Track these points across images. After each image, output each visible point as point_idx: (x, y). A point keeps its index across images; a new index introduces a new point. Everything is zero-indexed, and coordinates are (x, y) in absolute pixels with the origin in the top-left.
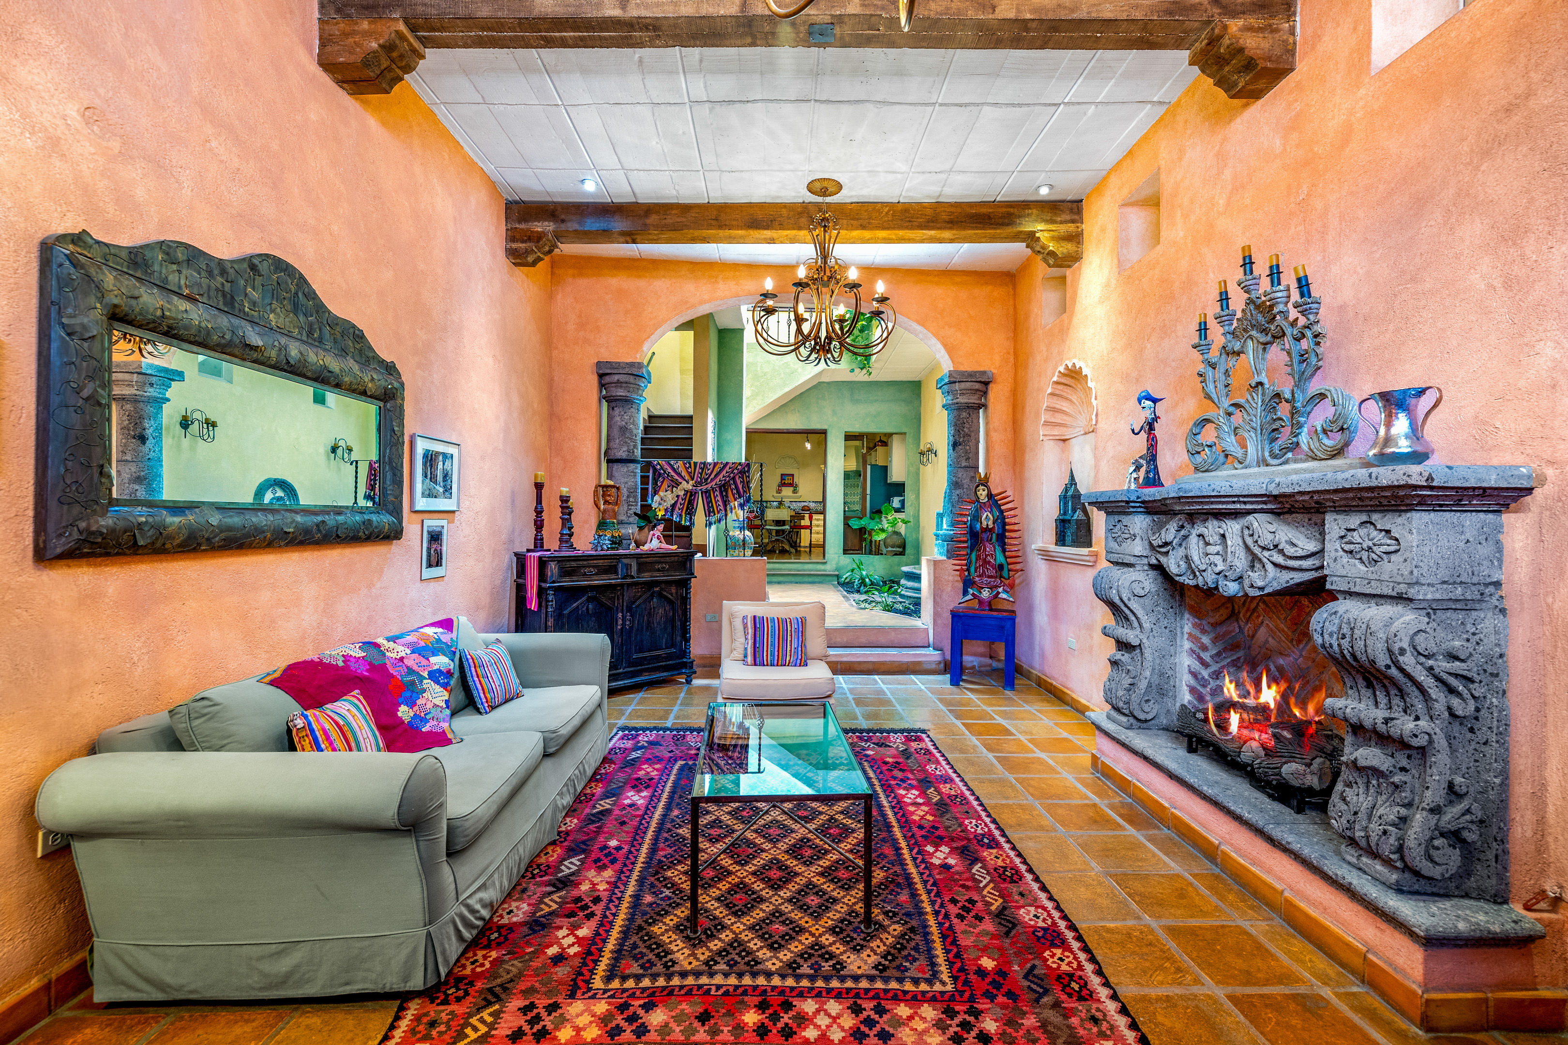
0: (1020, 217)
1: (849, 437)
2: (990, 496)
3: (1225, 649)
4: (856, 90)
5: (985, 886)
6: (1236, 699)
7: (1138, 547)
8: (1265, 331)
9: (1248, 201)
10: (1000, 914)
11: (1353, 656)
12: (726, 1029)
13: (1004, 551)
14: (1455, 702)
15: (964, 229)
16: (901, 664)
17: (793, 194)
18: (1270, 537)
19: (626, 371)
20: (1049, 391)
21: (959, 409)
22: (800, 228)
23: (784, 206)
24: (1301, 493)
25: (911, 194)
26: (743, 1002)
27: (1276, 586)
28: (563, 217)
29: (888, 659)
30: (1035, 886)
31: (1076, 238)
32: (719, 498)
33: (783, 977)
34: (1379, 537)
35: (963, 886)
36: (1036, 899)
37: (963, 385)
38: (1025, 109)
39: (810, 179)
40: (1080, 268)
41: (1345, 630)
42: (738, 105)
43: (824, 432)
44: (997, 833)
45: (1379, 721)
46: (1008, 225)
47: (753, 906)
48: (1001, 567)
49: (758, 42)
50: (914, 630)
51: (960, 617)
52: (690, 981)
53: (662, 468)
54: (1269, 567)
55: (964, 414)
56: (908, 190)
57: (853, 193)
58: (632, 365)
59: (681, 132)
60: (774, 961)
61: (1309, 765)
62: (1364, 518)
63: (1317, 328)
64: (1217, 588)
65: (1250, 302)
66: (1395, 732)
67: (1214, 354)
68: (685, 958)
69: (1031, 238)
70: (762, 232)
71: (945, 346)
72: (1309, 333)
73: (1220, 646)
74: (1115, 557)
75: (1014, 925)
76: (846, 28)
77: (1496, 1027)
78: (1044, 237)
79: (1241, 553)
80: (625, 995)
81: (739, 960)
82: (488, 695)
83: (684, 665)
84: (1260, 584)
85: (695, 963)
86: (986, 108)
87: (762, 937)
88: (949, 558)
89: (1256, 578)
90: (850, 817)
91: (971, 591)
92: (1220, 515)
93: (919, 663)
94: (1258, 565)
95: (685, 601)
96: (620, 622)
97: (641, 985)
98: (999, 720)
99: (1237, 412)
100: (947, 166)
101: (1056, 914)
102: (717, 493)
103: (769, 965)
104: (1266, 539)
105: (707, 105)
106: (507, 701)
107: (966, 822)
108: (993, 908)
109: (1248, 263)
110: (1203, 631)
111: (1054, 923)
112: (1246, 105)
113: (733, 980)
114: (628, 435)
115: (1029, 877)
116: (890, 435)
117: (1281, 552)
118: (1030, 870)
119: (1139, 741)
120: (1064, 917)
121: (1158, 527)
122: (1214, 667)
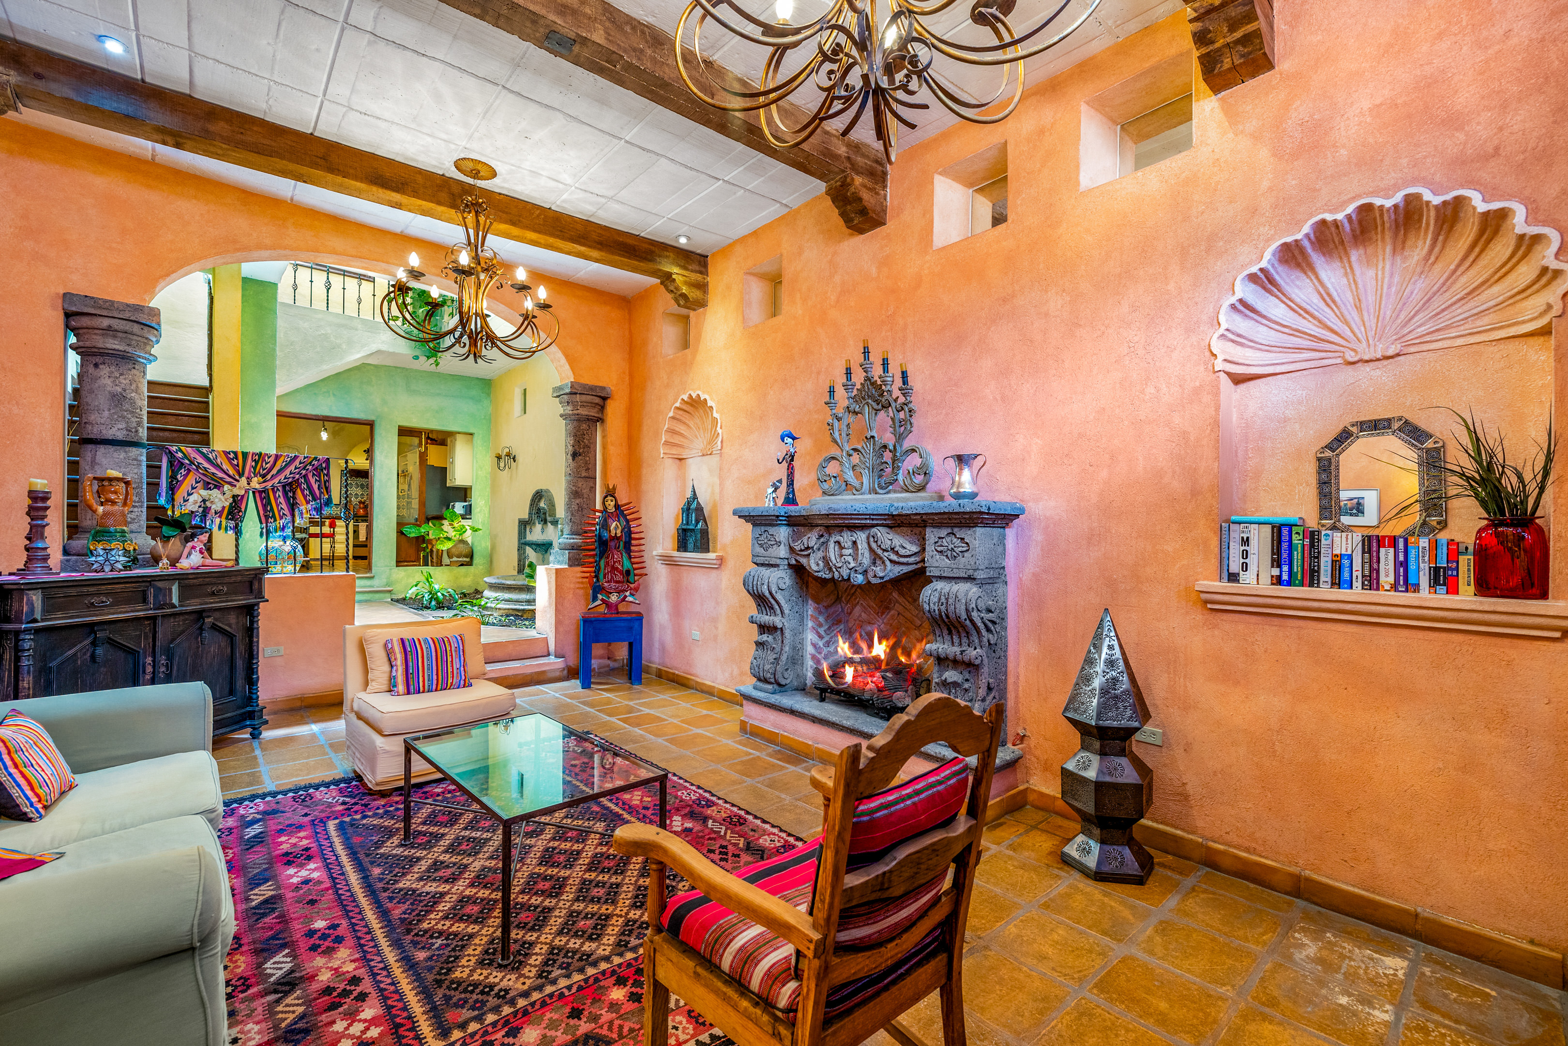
0: (660, 256)
1: (404, 432)
2: (617, 506)
3: (833, 624)
4: (553, 96)
5: (725, 833)
6: (850, 655)
7: (782, 552)
8: (878, 402)
9: (852, 304)
10: (748, 848)
11: (947, 616)
12: (603, 1012)
13: (630, 557)
14: (991, 636)
15: (613, 253)
16: (525, 676)
17: (434, 163)
18: (889, 542)
19: (127, 315)
20: (671, 414)
21: (579, 420)
22: (439, 203)
23: (420, 171)
24: (916, 514)
25: (564, 205)
26: (601, 987)
27: (892, 576)
28: (39, 70)
29: (510, 673)
30: (758, 822)
31: (703, 287)
32: (281, 500)
33: (621, 955)
34: (957, 542)
35: (710, 839)
36: (764, 830)
37: (584, 398)
38: (694, 173)
39: (462, 156)
40: (704, 314)
41: (943, 600)
42: (409, 54)
43: (371, 424)
44: (707, 795)
45: (958, 653)
46: (650, 261)
47: (545, 917)
48: (628, 572)
49: (487, 18)
50: (532, 641)
51: (591, 622)
52: (536, 996)
53: (185, 456)
54: (888, 563)
55: (584, 426)
56: (564, 201)
57: (506, 185)
58: (138, 309)
59: (314, 47)
60: (603, 947)
61: (906, 691)
62: (949, 530)
63: (910, 405)
64: (849, 579)
65: (867, 379)
66: (966, 659)
67: (840, 411)
68: (515, 982)
69: (667, 279)
70: (388, 192)
71: (567, 356)
72: (906, 409)
73: (830, 622)
74: (760, 560)
75: (763, 851)
76: (585, 50)
77: (1006, 813)
78: (679, 279)
79: (867, 554)
80: (477, 1037)
81: (570, 960)
82: (39, 791)
83: (251, 715)
84: (881, 575)
85: (528, 982)
86: (663, 160)
87: (576, 935)
88: (570, 566)
89: (879, 570)
90: (577, 819)
91: (600, 596)
92: (852, 528)
93: (544, 672)
94: (878, 562)
95: (251, 632)
96: (149, 669)
97: (487, 1022)
98: (646, 711)
99: (855, 454)
100: (610, 193)
101: (784, 835)
102: (280, 493)
103: (600, 952)
104: (887, 544)
105: (368, 36)
106: (63, 793)
107: (679, 793)
108: (741, 845)
109: (866, 352)
110: (820, 613)
111: (786, 841)
112: (852, 235)
113: (577, 977)
114: (127, 406)
115: (750, 818)
116: (451, 434)
117: (897, 553)
118: (748, 813)
119: (786, 701)
120: (789, 835)
121: (796, 536)
122: (827, 638)
